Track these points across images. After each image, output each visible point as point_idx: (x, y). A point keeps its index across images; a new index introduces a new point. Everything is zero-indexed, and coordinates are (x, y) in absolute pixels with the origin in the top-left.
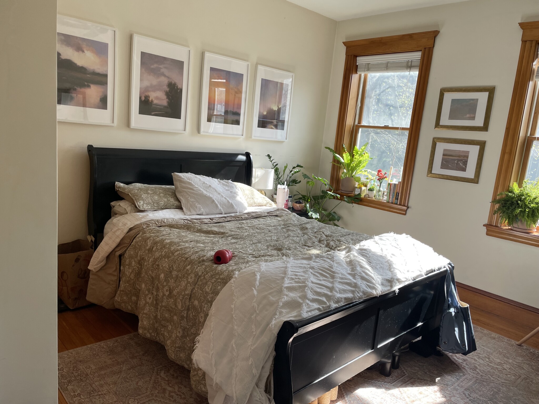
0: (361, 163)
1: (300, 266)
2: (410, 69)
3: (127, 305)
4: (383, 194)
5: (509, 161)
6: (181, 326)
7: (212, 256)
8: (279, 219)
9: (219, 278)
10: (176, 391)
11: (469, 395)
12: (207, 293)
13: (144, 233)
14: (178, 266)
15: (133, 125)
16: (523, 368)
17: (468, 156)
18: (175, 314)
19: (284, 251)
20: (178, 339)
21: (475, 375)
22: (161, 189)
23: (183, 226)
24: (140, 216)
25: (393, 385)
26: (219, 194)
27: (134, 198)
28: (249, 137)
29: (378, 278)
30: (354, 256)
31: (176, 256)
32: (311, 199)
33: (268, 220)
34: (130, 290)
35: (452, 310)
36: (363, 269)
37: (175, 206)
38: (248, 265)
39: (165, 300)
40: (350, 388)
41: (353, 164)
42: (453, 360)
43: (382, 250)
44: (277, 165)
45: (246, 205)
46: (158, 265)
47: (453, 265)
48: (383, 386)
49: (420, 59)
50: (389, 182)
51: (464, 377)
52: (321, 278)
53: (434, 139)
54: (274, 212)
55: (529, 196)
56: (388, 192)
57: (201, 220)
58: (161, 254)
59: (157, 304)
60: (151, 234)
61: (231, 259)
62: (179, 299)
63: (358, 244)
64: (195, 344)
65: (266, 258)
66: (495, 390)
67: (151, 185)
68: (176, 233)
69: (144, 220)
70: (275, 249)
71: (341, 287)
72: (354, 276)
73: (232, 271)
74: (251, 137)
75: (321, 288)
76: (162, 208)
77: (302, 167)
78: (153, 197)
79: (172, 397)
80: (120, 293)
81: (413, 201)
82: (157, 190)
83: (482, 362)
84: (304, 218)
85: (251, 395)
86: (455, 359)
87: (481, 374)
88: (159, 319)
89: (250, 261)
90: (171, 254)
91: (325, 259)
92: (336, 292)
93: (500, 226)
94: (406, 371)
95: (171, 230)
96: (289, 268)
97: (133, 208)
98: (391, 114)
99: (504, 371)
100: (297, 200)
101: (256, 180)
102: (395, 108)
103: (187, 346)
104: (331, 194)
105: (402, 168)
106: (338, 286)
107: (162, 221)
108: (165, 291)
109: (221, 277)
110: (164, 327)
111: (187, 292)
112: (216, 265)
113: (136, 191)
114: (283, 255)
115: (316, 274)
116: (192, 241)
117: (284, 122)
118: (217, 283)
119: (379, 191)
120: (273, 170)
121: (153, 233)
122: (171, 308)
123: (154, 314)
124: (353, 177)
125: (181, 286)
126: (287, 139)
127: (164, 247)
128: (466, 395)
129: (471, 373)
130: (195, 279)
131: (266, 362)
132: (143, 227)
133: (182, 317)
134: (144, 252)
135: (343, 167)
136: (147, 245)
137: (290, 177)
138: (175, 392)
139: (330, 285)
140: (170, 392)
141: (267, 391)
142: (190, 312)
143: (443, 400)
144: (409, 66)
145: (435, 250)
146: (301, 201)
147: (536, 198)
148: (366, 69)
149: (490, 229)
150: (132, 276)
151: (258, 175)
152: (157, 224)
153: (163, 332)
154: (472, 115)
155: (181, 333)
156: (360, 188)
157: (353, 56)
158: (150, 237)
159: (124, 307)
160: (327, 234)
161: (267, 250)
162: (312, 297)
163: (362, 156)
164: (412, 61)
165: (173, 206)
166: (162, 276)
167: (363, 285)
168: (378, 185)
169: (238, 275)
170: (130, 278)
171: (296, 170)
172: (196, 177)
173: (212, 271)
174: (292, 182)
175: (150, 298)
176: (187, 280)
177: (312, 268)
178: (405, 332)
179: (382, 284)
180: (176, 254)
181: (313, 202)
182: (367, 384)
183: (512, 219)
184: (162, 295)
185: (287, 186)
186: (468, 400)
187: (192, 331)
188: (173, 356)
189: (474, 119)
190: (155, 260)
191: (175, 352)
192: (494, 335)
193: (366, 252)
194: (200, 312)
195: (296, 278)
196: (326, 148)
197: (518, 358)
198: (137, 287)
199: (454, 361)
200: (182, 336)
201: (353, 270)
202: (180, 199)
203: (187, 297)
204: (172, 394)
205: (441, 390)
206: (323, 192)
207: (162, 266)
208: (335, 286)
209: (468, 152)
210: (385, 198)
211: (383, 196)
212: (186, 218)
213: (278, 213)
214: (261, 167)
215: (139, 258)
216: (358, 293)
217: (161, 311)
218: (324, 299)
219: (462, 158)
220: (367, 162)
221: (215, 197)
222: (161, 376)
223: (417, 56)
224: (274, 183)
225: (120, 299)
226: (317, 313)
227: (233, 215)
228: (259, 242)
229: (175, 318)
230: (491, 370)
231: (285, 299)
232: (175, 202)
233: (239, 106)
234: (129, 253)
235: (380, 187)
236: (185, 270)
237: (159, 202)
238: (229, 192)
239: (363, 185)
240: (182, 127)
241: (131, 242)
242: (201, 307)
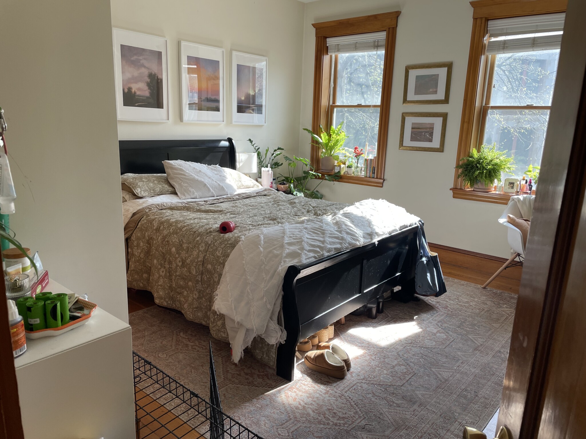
0: (338, 142)
1: (295, 228)
2: (377, 49)
3: (139, 282)
4: (361, 170)
5: (468, 129)
6: (197, 289)
7: (217, 228)
8: (268, 197)
9: (228, 244)
10: (198, 345)
11: (441, 325)
12: (218, 257)
13: (148, 216)
14: (188, 239)
15: (119, 118)
16: (486, 304)
17: (433, 128)
18: (190, 280)
19: (279, 220)
20: (195, 300)
21: (446, 312)
22: (153, 177)
23: (182, 208)
24: (141, 202)
25: (379, 324)
26: (209, 178)
27: (131, 187)
28: (230, 122)
29: (360, 232)
30: (339, 218)
31: (184, 231)
32: (294, 180)
33: (258, 199)
34: (140, 268)
35: (424, 259)
36: (348, 227)
37: (170, 192)
38: (250, 232)
39: (179, 270)
40: (344, 329)
41: (331, 144)
42: (428, 303)
43: (362, 212)
44: (259, 148)
45: (235, 187)
46: (168, 241)
47: (423, 222)
48: (370, 325)
49: (385, 38)
50: (366, 158)
51: (438, 314)
52: (314, 235)
53: (403, 114)
54: (262, 192)
55: (486, 159)
56: (365, 168)
57: (196, 203)
58: (170, 231)
59: (170, 276)
60: (155, 216)
61: (234, 228)
62: (193, 266)
63: (342, 210)
64: (215, 297)
65: (265, 226)
66: (463, 320)
67: (143, 174)
68: (178, 214)
69: (145, 205)
70: (270, 220)
71: (331, 240)
72: (340, 232)
73: (239, 237)
74: (231, 123)
75: (314, 242)
76: (158, 194)
77: (283, 149)
78: (148, 184)
79: (195, 349)
80: (131, 273)
81: (389, 173)
82: (150, 178)
83: (452, 302)
84: (290, 195)
85: (267, 326)
86: (430, 302)
87: (451, 310)
88: (174, 287)
89: (252, 229)
90: (179, 231)
91: (315, 222)
92: (327, 243)
93: (464, 188)
94: (390, 314)
95: (172, 212)
96: (286, 229)
97: (130, 196)
98: (363, 93)
99: (471, 307)
100: (281, 182)
101: (241, 164)
102: (368, 87)
103: (204, 305)
104: (313, 174)
105: (376, 144)
106: (328, 240)
107: (162, 205)
108: (178, 262)
109: (229, 242)
110: (180, 293)
111: (200, 259)
112: (223, 234)
113: (132, 180)
114: (279, 223)
115: (310, 232)
116: (195, 219)
117: (262, 106)
118: (227, 247)
119: (357, 167)
120: (256, 154)
121: (157, 215)
122: (185, 275)
123: (169, 285)
124: (331, 156)
125: (193, 255)
126: (266, 123)
127: (171, 225)
128: (438, 326)
129: (443, 311)
130: (205, 248)
131: (277, 300)
132: (145, 211)
133: (197, 281)
134: (151, 232)
135: (322, 147)
136: (154, 226)
137: (273, 160)
138: (196, 346)
139: (322, 239)
140: (192, 346)
141: (279, 323)
142: (204, 275)
143: (421, 330)
144: (376, 46)
145: (408, 211)
146: (285, 182)
147: (493, 160)
148: (336, 50)
149: (456, 192)
150: (142, 255)
151: (242, 159)
152: (158, 208)
153: (179, 298)
154: (435, 90)
155: (197, 295)
156: (340, 166)
157: (323, 37)
158: (155, 219)
159: (136, 285)
160: (314, 206)
161: (264, 221)
162: (308, 248)
163: (339, 135)
164: (378, 41)
165: (168, 191)
166: (174, 249)
167: (349, 239)
168: (356, 162)
169: (244, 238)
170: (140, 258)
171: (278, 152)
172: (185, 163)
173: (220, 239)
174: (275, 165)
175: (163, 272)
176: (198, 249)
177: (306, 228)
178: (386, 280)
179: (364, 237)
180: (184, 229)
181: (296, 183)
182: (358, 325)
183: (473, 180)
184: (175, 266)
185: (270, 169)
186: (440, 328)
187: (207, 291)
188: (191, 316)
189: (436, 94)
190: (164, 238)
191: (193, 313)
192: (463, 282)
193: (349, 215)
194: (215, 273)
195: (293, 236)
196: (305, 129)
197: (483, 297)
198: (147, 265)
199: (430, 304)
200: (198, 298)
201: (339, 228)
202: (174, 185)
203: (200, 263)
204: (194, 347)
205: (419, 324)
206: (305, 172)
207: (172, 241)
208: (325, 239)
209: (433, 124)
210: (363, 173)
211: (361, 172)
212: (182, 201)
213: (265, 192)
214: (243, 152)
215: (147, 238)
216: (345, 244)
217: (176, 280)
218: (318, 250)
219: (428, 130)
220: (344, 141)
221: (206, 181)
222: (181, 336)
223: (382, 36)
224: (257, 167)
225: (131, 278)
226: (313, 260)
227: (225, 197)
228: (255, 216)
229: (190, 283)
230: (460, 307)
231: (287, 251)
232: (169, 188)
233: (218, 93)
234: (136, 235)
235: (358, 164)
236: (195, 241)
237: (155, 189)
238: (219, 176)
239: (342, 163)
240: (165, 116)
241: (136, 225)
242: (214, 269)
